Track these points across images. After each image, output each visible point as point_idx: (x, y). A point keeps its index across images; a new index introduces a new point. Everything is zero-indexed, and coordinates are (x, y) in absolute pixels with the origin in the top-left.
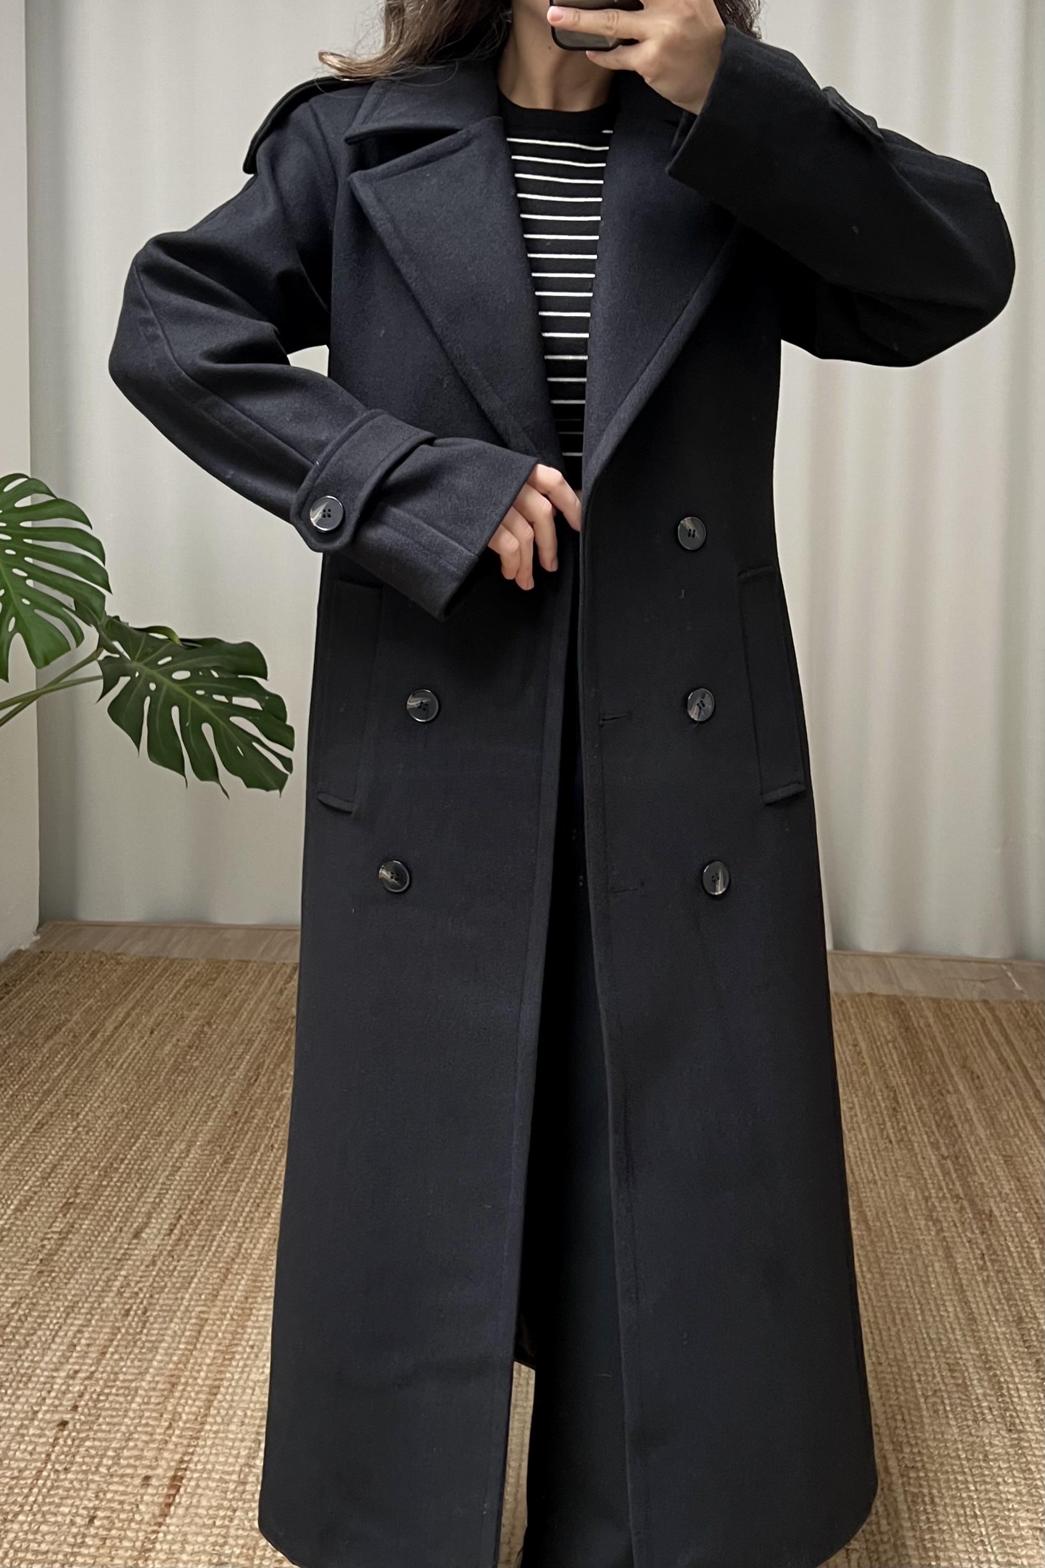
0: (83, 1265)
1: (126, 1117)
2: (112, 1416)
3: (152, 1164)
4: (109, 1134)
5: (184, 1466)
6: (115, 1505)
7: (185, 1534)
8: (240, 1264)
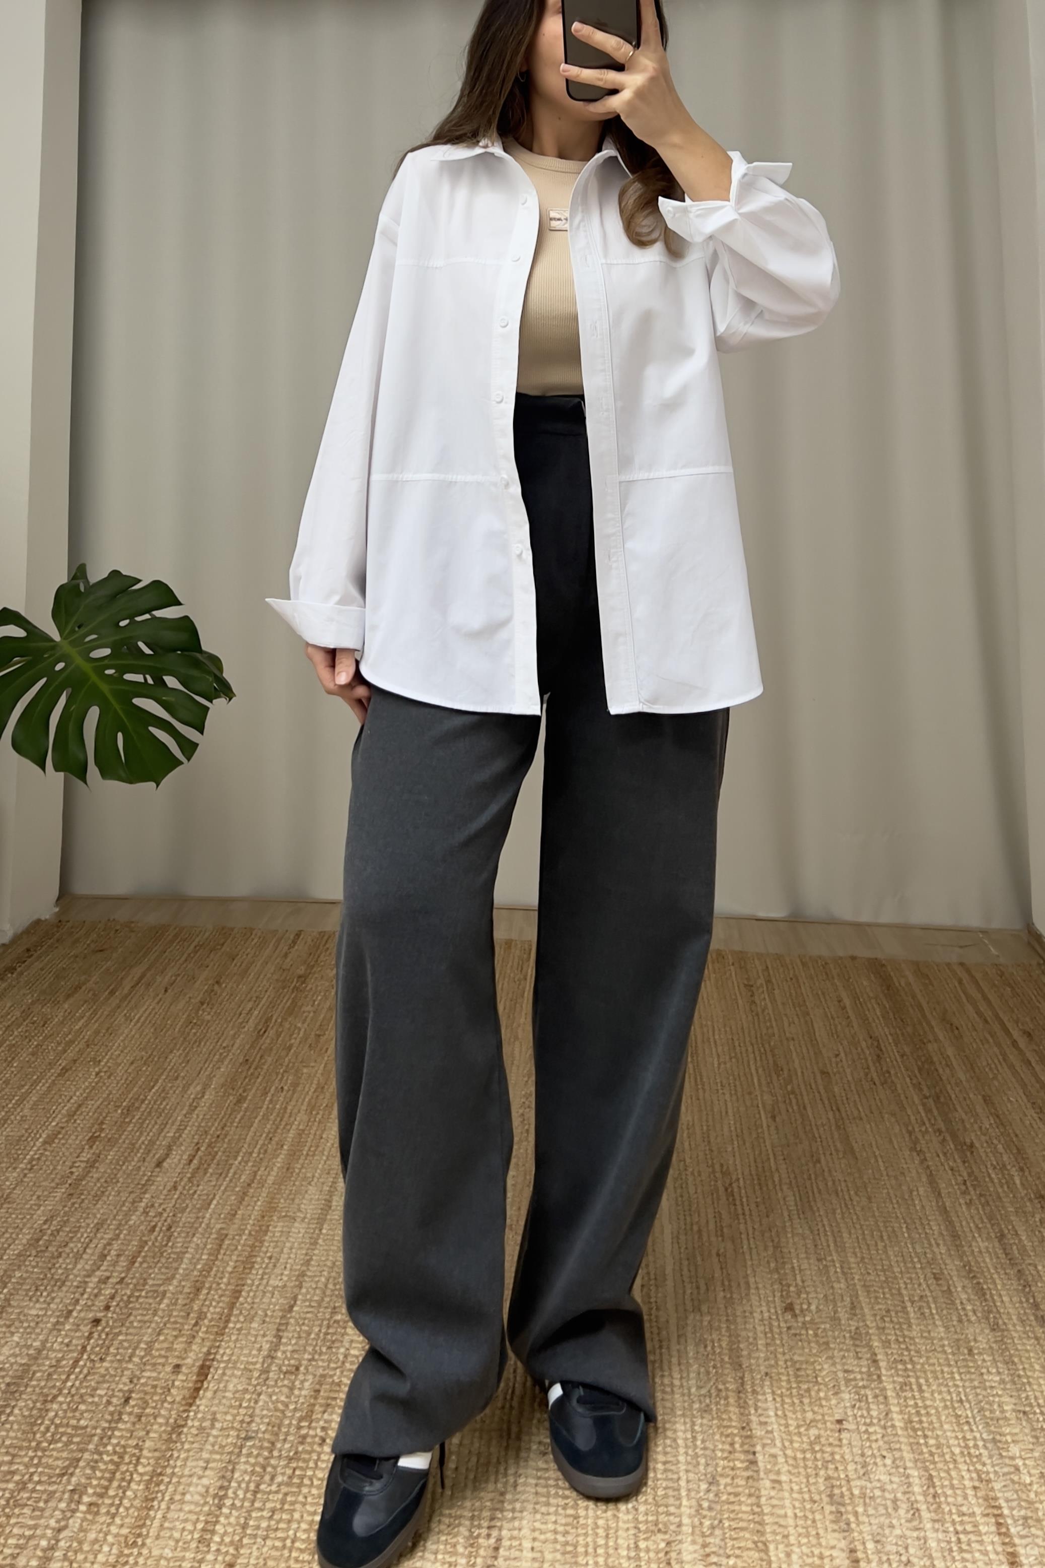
0: (110, 1188)
1: (145, 1064)
2: (142, 1315)
3: (170, 1104)
4: (130, 1079)
5: (212, 1357)
6: (148, 1389)
7: (214, 1413)
8: (258, 1188)
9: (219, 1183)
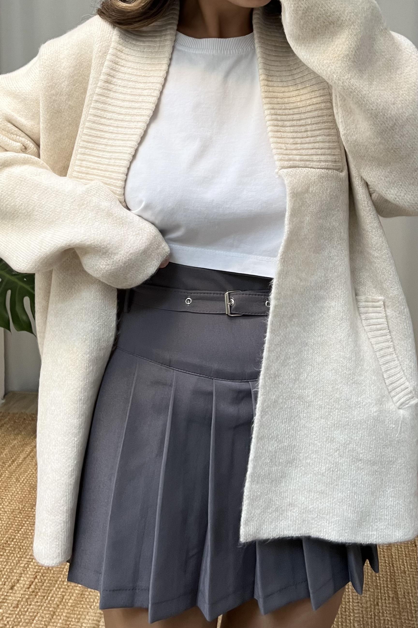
9: (42, 604)
